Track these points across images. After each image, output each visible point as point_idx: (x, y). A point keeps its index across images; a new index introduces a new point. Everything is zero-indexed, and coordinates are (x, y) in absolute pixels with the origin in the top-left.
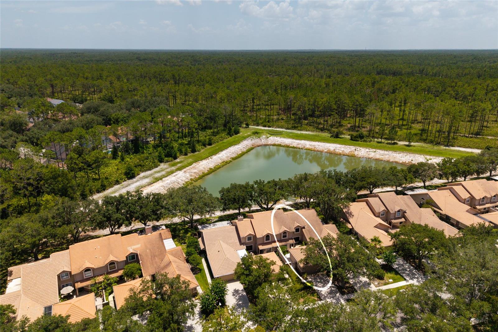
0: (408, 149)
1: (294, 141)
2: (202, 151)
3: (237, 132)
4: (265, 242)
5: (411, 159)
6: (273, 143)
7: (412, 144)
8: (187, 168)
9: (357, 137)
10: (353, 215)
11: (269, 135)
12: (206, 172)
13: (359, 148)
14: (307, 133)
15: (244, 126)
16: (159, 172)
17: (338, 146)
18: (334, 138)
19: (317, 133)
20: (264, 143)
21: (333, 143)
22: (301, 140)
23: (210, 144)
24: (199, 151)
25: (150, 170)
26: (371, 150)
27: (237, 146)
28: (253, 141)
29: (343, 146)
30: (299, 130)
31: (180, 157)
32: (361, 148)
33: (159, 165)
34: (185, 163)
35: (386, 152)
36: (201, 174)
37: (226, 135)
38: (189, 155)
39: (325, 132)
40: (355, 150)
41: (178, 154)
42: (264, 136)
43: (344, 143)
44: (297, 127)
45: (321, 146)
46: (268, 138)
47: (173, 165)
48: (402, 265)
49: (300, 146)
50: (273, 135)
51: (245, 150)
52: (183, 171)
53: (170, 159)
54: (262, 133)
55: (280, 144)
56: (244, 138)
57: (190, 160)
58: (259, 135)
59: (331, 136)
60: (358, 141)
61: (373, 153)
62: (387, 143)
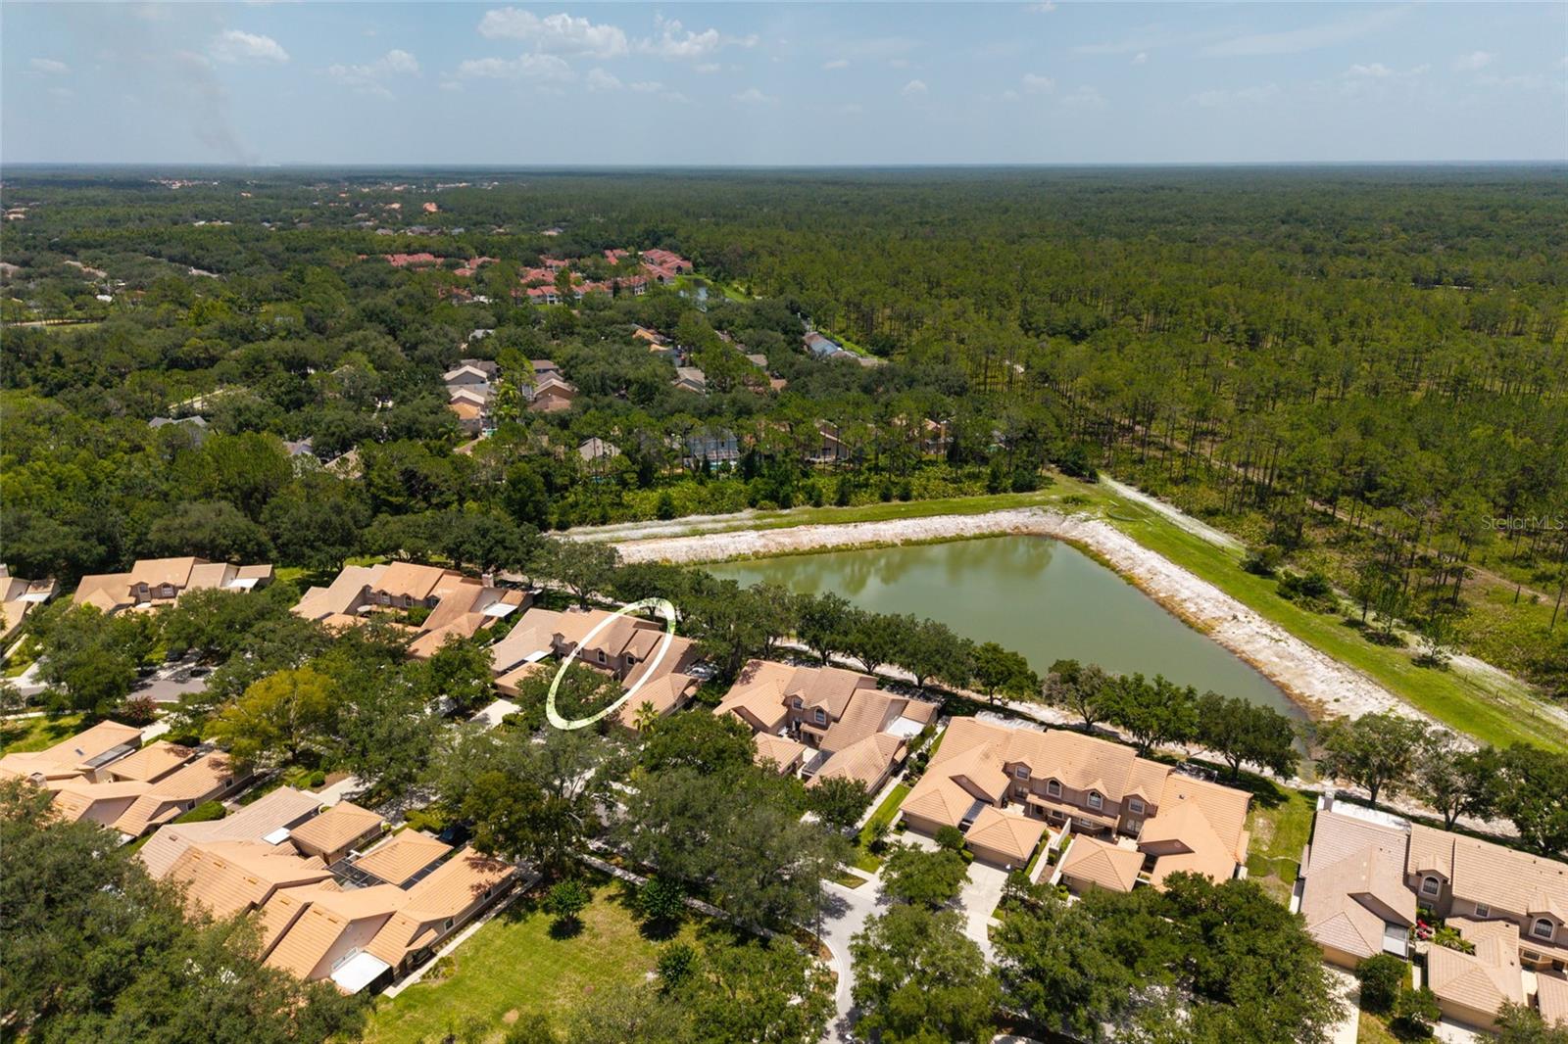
1: (1133, 546)
2: (864, 507)
3: (1022, 488)
6: (1076, 537)
9: (1293, 587)
12: (805, 549)
13: (1251, 617)
14: (1214, 537)
16: (720, 521)
18: (1246, 569)
19: (1238, 546)
20: (1055, 532)
21: (1213, 582)
22: (1150, 549)
23: (905, 498)
24: (853, 505)
25: (714, 515)
26: (1280, 633)
28: (1033, 519)
31: (801, 508)
32: (1257, 619)
33: (740, 511)
34: (792, 519)
36: (789, 549)
38: (822, 507)
40: (1236, 618)
41: (798, 501)
42: (1084, 514)
46: (1086, 521)
52: (761, 533)
53: (772, 504)
54: (1099, 504)
56: (1017, 506)
57: (803, 517)
58: (1074, 509)
59: (1242, 564)
61: (1265, 642)
62: (1371, 634)
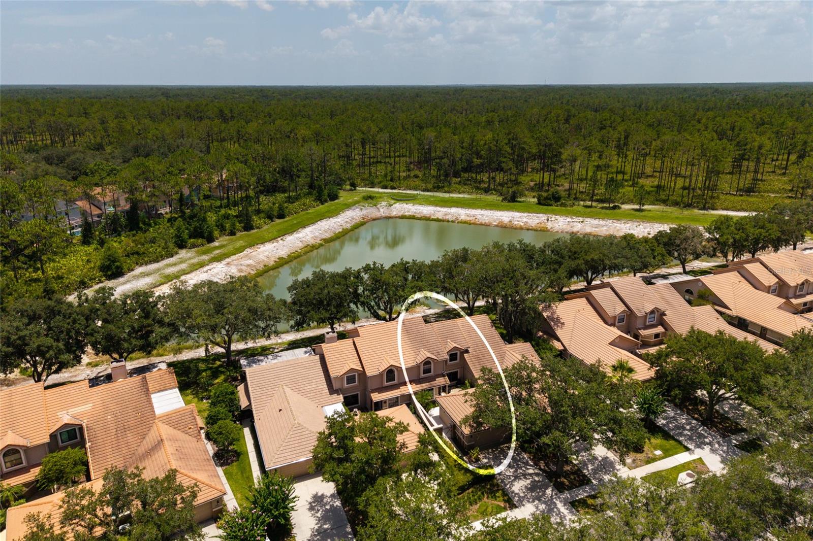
0: (639, 215)
1: (439, 209)
2: (265, 227)
3: (334, 197)
4: (386, 384)
5: (646, 231)
6: (400, 214)
7: (646, 207)
8: (234, 257)
9: (549, 199)
10: (563, 324)
11: (393, 202)
12: (272, 263)
13: (553, 217)
14: (461, 196)
15: (348, 187)
16: (175, 264)
17: (517, 214)
18: (509, 202)
19: (479, 196)
20: (383, 215)
21: (508, 210)
22: (450, 207)
23: (281, 216)
24: (258, 228)
25: (158, 262)
26: (576, 219)
27: (333, 220)
28: (364, 212)
29: (526, 214)
30: (445, 192)
31: (221, 239)
32: (557, 217)
33: (177, 253)
34: (230, 248)
35: (602, 222)
36: (261, 267)
37: (313, 201)
38: (239, 234)
39: (492, 193)
40: (548, 220)
41: (216, 233)
42: (384, 203)
43: (528, 209)
44: (443, 187)
45: (487, 216)
46: (391, 205)
47: (204, 253)
48: (674, 418)
49: (449, 217)
50: (401, 200)
51: (349, 226)
52: (224, 262)
53: (200, 241)
54: (380, 197)
55: (414, 216)
56: (348, 206)
57: (241, 243)
58: (374, 202)
59: (504, 200)
60: (551, 205)
61: (579, 224)
62: (603, 208)
